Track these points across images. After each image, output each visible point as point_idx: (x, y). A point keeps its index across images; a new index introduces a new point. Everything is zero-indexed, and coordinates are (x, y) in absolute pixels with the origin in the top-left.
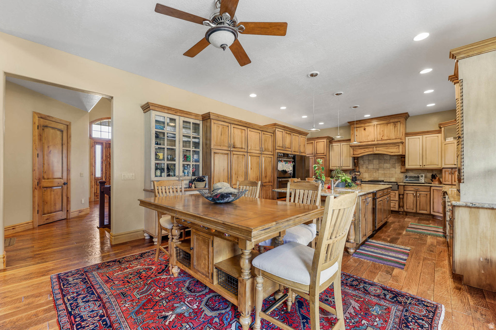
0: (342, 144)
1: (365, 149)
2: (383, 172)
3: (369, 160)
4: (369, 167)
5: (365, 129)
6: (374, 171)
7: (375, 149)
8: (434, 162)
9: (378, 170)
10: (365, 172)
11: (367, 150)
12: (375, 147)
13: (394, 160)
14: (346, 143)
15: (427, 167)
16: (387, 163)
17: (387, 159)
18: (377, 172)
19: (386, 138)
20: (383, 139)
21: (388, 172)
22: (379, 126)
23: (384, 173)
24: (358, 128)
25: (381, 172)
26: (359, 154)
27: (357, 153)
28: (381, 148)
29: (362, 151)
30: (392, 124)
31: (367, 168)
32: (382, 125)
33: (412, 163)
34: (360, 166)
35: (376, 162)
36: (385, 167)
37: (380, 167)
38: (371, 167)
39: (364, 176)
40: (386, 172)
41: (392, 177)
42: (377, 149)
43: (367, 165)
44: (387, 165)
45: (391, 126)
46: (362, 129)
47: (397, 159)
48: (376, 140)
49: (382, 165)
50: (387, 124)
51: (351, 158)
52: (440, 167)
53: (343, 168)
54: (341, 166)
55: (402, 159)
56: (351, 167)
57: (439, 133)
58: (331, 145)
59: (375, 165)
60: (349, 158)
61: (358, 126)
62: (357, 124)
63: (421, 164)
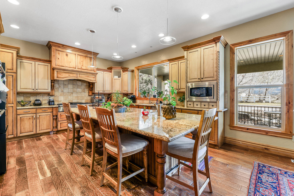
0: (37, 63)
2: (76, 95)
3: (64, 85)
4: (65, 91)
5: (67, 55)
6: (69, 95)
7: (78, 75)
8: (108, 89)
9: (72, 93)
10: (61, 95)
11: (71, 75)
12: (78, 73)
13: (84, 86)
14: (43, 64)
15: (105, 92)
16: (79, 88)
17: (79, 85)
19: (84, 68)
20: (82, 68)
22: (79, 57)
24: (60, 52)
25: (75, 95)
26: (63, 78)
27: (61, 76)
28: (83, 75)
29: (67, 75)
30: (89, 58)
31: (62, 91)
32: (82, 57)
33: (98, 89)
34: (56, 90)
35: (70, 86)
37: (74, 91)
38: (66, 90)
39: (59, 100)
40: (78, 95)
41: (83, 99)
42: (80, 75)
43: (63, 89)
44: (79, 90)
45: (88, 60)
46: (65, 54)
47: (86, 85)
48: (77, 68)
49: (75, 89)
50: (86, 57)
51: (50, 81)
52: (111, 92)
53: (39, 91)
54: (37, 88)
55: (91, 86)
56: (49, 90)
57: (111, 72)
58: (19, 61)
59: (69, 89)
60: (47, 80)
61: (60, 49)
62: (59, 47)
63: (103, 90)
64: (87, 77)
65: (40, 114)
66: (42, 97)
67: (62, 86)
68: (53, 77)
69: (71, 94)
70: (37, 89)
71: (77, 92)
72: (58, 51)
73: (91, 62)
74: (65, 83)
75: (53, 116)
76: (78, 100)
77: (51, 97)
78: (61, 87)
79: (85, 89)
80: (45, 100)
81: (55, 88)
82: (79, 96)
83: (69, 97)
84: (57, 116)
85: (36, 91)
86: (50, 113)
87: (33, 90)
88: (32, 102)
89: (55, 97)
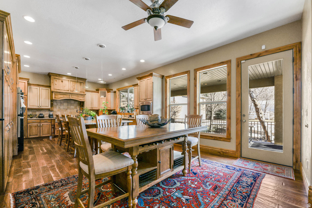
0: (41, 88)
1: (64, 95)
2: (70, 111)
3: (61, 103)
5: (62, 81)
6: (64, 111)
7: (70, 96)
8: (96, 107)
9: (67, 109)
10: (58, 111)
11: (65, 96)
12: (70, 95)
13: (76, 104)
14: (45, 88)
15: (93, 109)
16: (72, 106)
17: (72, 103)
20: (74, 90)
21: (73, 111)
22: (71, 82)
24: (57, 80)
25: (69, 111)
27: (58, 97)
29: (62, 96)
30: (79, 83)
31: (59, 108)
32: (74, 82)
33: (87, 106)
34: (54, 107)
35: (65, 104)
36: (71, 108)
37: (68, 108)
38: (62, 107)
40: (71, 111)
42: (72, 96)
43: (60, 106)
44: (72, 107)
45: (78, 84)
46: (60, 81)
48: (70, 90)
49: (69, 106)
50: (77, 82)
51: (50, 100)
52: (98, 108)
53: (42, 107)
54: (41, 105)
55: (82, 104)
56: (49, 107)
57: (98, 93)
58: (29, 87)
59: (65, 106)
60: (48, 100)
61: (57, 78)
62: (56, 76)
63: (91, 107)
64: (77, 97)
65: (43, 124)
66: (44, 112)
67: (59, 104)
68: (52, 98)
72: (56, 79)
73: (81, 86)
74: (61, 102)
75: (52, 125)
77: (51, 112)
79: (77, 106)
80: (47, 114)
84: (54, 125)
85: (40, 107)
86: (49, 123)
87: (38, 107)
88: (38, 115)
89: (54, 112)
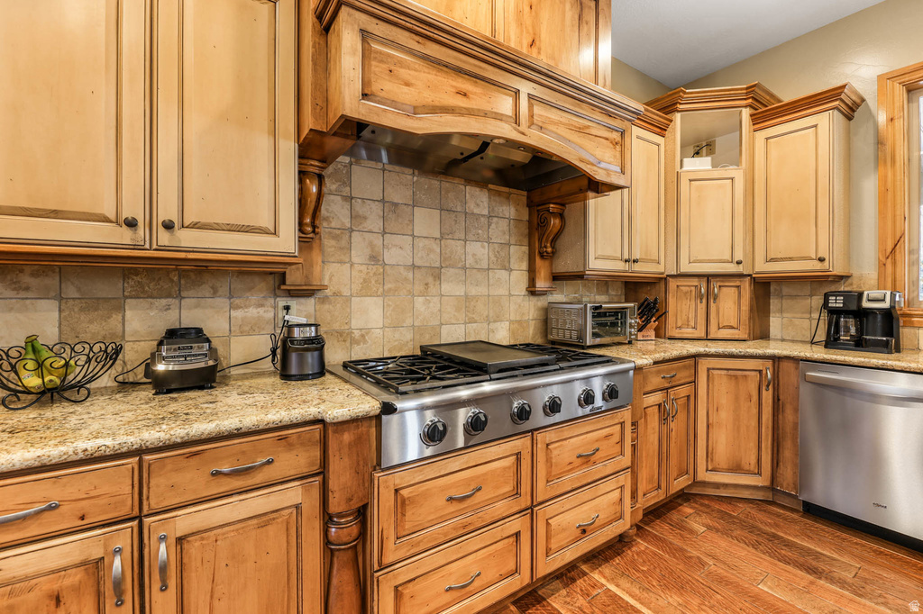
2: (459, 290)
4: (391, 256)
6: (419, 287)
9: (437, 274)
10: (365, 291)
13: (504, 225)
16: (478, 239)
18: (433, 290)
21: (482, 290)
23: (466, 296)
25: (452, 287)
31: (374, 259)
33: (602, 244)
34: (329, 243)
35: (427, 222)
36: (469, 261)
37: (446, 261)
38: (398, 253)
39: (356, 323)
40: (473, 291)
41: (498, 319)
43: (378, 241)
44: (478, 252)
49: (455, 246)
51: (289, 149)
52: (662, 268)
53: (187, 239)
56: (285, 241)
57: (662, 130)
59: (420, 243)
63: (626, 257)
66: (222, 302)
67: (373, 218)
69: (430, 280)
70: (168, 226)
71: (464, 268)
76: (472, 321)
77: (293, 303)
78: (369, 225)
79: (509, 244)
80: (251, 329)
81: (324, 227)
82: (476, 298)
83: (419, 300)
85: (164, 238)
89: (324, 300)
